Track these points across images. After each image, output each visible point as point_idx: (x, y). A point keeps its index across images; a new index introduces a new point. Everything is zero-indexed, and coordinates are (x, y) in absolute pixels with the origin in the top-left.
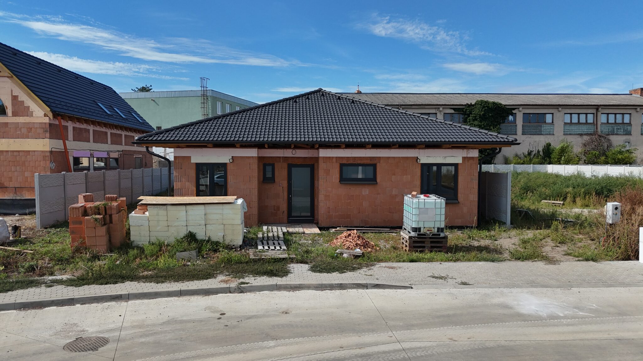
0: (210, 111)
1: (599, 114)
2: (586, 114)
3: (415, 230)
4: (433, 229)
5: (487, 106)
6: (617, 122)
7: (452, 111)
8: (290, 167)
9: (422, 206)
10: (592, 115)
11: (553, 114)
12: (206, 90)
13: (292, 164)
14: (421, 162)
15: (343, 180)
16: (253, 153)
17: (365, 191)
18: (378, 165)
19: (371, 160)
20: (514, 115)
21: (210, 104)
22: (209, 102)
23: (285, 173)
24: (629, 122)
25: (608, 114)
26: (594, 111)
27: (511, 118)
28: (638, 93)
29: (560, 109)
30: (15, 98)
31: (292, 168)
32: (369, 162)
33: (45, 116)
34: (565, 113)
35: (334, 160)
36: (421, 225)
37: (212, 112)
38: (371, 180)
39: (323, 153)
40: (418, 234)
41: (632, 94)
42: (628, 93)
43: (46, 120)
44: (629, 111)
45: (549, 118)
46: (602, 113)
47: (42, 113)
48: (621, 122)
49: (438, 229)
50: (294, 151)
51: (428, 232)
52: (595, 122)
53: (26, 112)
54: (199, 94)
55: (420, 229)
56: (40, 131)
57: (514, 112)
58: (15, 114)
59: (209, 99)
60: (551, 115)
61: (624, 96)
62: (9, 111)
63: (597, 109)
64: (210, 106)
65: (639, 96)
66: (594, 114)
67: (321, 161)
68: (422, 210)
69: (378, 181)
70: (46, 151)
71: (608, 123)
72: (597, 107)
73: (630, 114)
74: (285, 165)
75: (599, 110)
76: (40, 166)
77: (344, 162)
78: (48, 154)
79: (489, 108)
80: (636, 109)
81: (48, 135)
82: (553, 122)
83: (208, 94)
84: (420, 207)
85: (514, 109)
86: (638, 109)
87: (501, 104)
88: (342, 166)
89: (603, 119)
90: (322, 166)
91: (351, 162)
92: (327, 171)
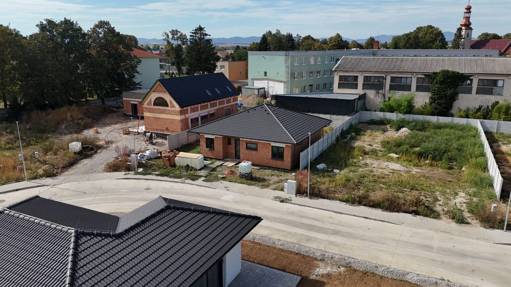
0: (290, 65)
7: (423, 76)
8: (236, 140)
11: (504, 80)
14: (272, 145)
15: (247, 148)
16: (220, 136)
17: (254, 152)
20: (471, 80)
23: (234, 142)
27: (468, 82)
29: (510, 77)
30: (171, 101)
32: (255, 143)
35: (244, 141)
38: (256, 149)
43: (179, 110)
45: (500, 83)
47: (178, 107)
53: (173, 106)
57: (471, 78)
59: (290, 57)
60: (503, 81)
62: (169, 106)
64: (290, 62)
69: (258, 150)
70: (179, 119)
74: (234, 139)
76: (178, 124)
79: (449, 76)
81: (180, 114)
82: (503, 86)
87: (459, 73)
88: (247, 143)
90: (241, 143)
92: (242, 145)
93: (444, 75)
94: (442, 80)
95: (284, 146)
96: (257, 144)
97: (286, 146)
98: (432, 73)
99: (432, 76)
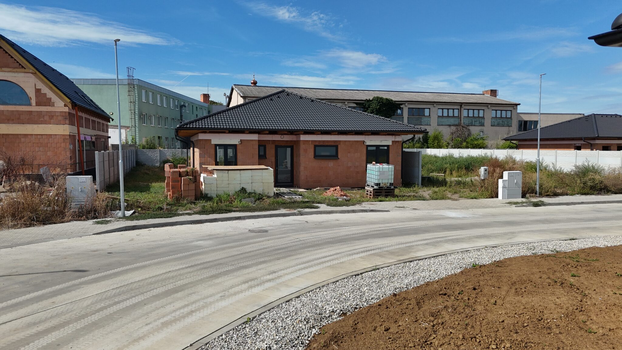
0: (137, 99)
1: (462, 109)
2: (453, 109)
3: (377, 184)
4: (387, 184)
5: (381, 102)
6: (475, 116)
7: (355, 105)
8: (277, 147)
9: (381, 170)
10: (457, 110)
11: (430, 109)
12: (133, 79)
13: (278, 146)
14: (367, 144)
15: (316, 156)
16: (255, 137)
17: (331, 164)
18: (339, 146)
19: (334, 143)
20: (402, 109)
21: (136, 92)
22: (136, 90)
23: (273, 152)
24: (482, 116)
25: (468, 110)
26: (459, 107)
27: (399, 111)
28: (488, 93)
29: (435, 105)
30: (38, 91)
31: (278, 148)
32: (333, 144)
33: (65, 106)
34: (438, 109)
35: (310, 142)
36: (380, 182)
37: (138, 100)
38: (335, 157)
39: (303, 138)
40: (379, 187)
41: (484, 94)
42: (482, 93)
43: (66, 109)
44: (483, 108)
45: (427, 112)
46: (464, 109)
47: (63, 104)
48: (477, 116)
49: (390, 183)
50: (282, 136)
51: (384, 186)
52: (460, 116)
53: (48, 102)
54: (126, 82)
55: (380, 184)
56: (60, 118)
57: (401, 106)
58: (38, 104)
59: (136, 88)
60: (428, 110)
61: (479, 95)
62: (33, 102)
63: (461, 106)
64: (136, 94)
65: (489, 96)
66: (458, 109)
67: (301, 143)
68: (381, 173)
69: (339, 157)
70: (66, 135)
71: (468, 116)
72: (461, 104)
73: (484, 110)
74: (273, 146)
75: (462, 106)
76: (61, 147)
77: (317, 144)
78: (68, 137)
79: (383, 103)
80: (488, 106)
81: (67, 122)
82: (430, 115)
83: (135, 83)
84: (380, 170)
85: (402, 104)
86: (489, 107)
87: (392, 100)
88: (315, 146)
89: (465, 113)
90: (302, 146)
91: (321, 144)
92: (306, 151)
93: (379, 102)
94: (378, 108)
95: (389, 143)
96: (337, 147)
97: (393, 142)
98: (365, 101)
99: (366, 104)
